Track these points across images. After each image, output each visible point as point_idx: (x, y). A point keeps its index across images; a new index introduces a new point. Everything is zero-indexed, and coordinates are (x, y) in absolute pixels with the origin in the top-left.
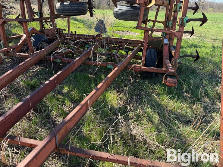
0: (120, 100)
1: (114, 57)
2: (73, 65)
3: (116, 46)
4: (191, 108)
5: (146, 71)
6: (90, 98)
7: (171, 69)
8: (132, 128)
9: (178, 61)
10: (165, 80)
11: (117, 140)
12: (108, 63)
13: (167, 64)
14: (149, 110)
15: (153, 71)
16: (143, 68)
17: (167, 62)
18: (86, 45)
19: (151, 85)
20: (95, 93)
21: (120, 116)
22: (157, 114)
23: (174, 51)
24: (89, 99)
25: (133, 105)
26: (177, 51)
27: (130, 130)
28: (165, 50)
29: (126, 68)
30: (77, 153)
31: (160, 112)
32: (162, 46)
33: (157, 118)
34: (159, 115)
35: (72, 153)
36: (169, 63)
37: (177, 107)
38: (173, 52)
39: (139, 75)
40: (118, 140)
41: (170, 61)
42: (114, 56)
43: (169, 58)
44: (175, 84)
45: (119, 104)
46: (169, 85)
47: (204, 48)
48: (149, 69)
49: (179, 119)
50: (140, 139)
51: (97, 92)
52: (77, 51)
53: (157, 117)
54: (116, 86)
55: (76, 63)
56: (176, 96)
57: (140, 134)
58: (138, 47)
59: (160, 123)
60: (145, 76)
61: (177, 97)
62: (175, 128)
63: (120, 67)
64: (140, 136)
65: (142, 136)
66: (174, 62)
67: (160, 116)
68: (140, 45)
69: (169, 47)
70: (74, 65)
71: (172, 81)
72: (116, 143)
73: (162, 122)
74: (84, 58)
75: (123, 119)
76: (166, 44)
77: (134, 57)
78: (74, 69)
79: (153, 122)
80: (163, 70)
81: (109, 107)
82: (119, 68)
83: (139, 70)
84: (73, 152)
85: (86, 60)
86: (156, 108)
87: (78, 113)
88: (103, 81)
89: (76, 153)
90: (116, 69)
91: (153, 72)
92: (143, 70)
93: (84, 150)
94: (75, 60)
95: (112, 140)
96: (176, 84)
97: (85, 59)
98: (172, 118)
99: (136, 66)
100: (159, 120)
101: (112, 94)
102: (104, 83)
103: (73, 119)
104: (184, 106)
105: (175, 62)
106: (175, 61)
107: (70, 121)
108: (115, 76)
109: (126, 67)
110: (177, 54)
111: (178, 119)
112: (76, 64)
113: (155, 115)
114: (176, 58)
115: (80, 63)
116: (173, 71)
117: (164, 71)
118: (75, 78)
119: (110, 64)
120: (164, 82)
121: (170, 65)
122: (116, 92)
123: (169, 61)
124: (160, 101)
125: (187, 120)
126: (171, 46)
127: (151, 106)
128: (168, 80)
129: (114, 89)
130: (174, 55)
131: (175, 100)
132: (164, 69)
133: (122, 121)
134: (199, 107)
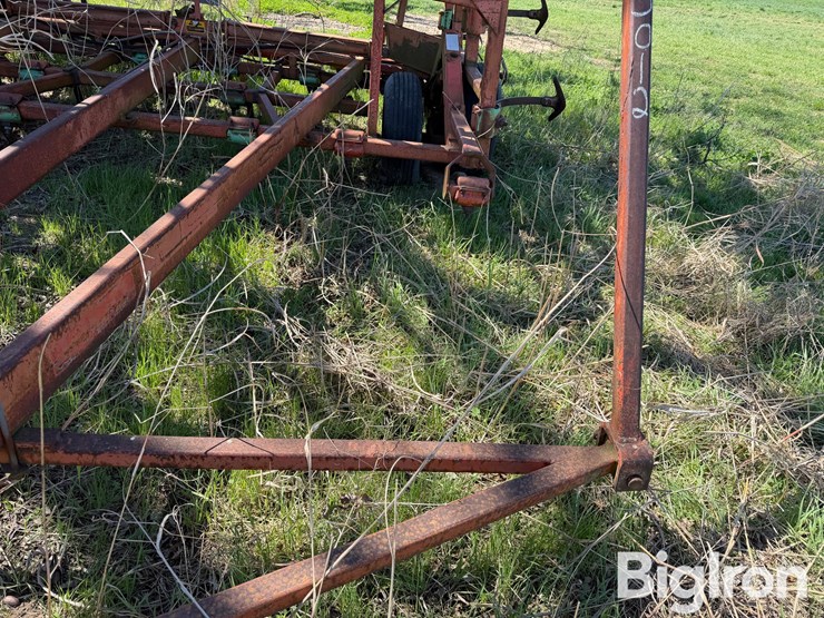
0: (292, 264)
1: (258, 101)
2: (70, 125)
3: (265, 60)
4: (535, 274)
5: (385, 153)
6: (151, 244)
7: (470, 142)
8: (333, 353)
9: (494, 113)
10: (449, 183)
11: (281, 402)
12: (232, 121)
13: (458, 127)
14: (398, 291)
15: (410, 154)
16: (372, 144)
17: (457, 119)
18: (134, 54)
19: (405, 209)
20: (170, 228)
21: (286, 315)
22: (424, 303)
23: (480, 80)
24: (143, 251)
25: (341, 280)
26: (488, 77)
27: (328, 359)
28: (451, 75)
29: (307, 141)
30: (100, 453)
31: (436, 296)
32: (440, 65)
33: (423, 315)
34: (431, 304)
35: (77, 455)
36: (463, 124)
37: (492, 276)
38: (477, 82)
39: (363, 178)
40: (281, 399)
41: (469, 114)
42: (258, 97)
43: (463, 107)
44: (484, 195)
45: (287, 279)
46: (464, 200)
47: (584, 86)
48: (395, 145)
49: (497, 314)
50: (362, 383)
51: (182, 222)
52: (93, 76)
53: (425, 312)
54: (273, 217)
55: (87, 114)
56: (489, 240)
57: (360, 368)
58: (353, 64)
59: (436, 329)
60: (384, 179)
61: (491, 243)
62: (485, 341)
63: (280, 131)
64: (362, 375)
65: (371, 375)
66: (480, 119)
67: (435, 308)
68: (361, 58)
69: (464, 66)
70: (77, 125)
71: (474, 185)
72: (275, 410)
73: (441, 327)
74: (122, 103)
75: (301, 327)
76: (454, 55)
77: (340, 103)
78: (80, 142)
79: (409, 331)
80: (445, 151)
81: (242, 291)
82: (274, 136)
83: (360, 150)
84: (80, 453)
85: (136, 109)
86: (419, 283)
87: (97, 301)
88: (208, 183)
89: (95, 454)
90: (263, 138)
91: (413, 161)
92: (374, 152)
93: (132, 439)
94: (79, 105)
95: (255, 402)
96: (488, 198)
97: (131, 107)
98: (473, 311)
99: (346, 136)
100: (430, 322)
101: (255, 245)
102: (210, 190)
103: (71, 324)
104: (516, 271)
105: (484, 120)
106: (485, 115)
107: (60, 334)
108: (261, 169)
109: (308, 136)
110: (488, 86)
111: (495, 313)
112: (88, 123)
113: (418, 307)
114: (487, 102)
115: (106, 119)
116: (477, 149)
117: (449, 152)
118: (93, 189)
119: (239, 127)
120: (448, 189)
121: (468, 129)
122: (274, 238)
123: (462, 116)
124: (436, 259)
125: (522, 313)
126: (471, 62)
127: (405, 279)
128: (462, 184)
129: (265, 224)
130: (478, 94)
131: (484, 254)
132: (447, 147)
133: (297, 333)
134: (560, 270)
